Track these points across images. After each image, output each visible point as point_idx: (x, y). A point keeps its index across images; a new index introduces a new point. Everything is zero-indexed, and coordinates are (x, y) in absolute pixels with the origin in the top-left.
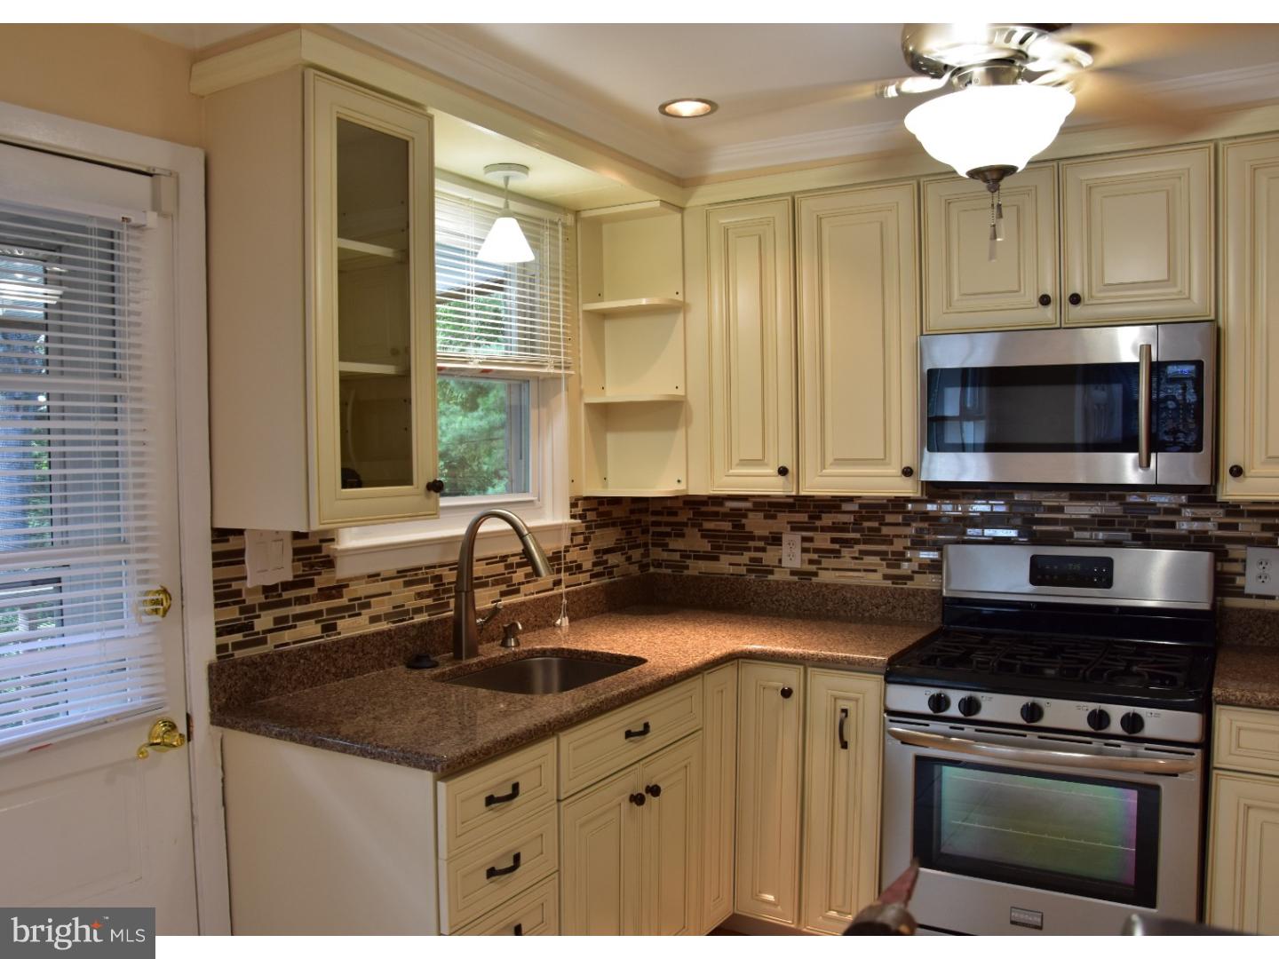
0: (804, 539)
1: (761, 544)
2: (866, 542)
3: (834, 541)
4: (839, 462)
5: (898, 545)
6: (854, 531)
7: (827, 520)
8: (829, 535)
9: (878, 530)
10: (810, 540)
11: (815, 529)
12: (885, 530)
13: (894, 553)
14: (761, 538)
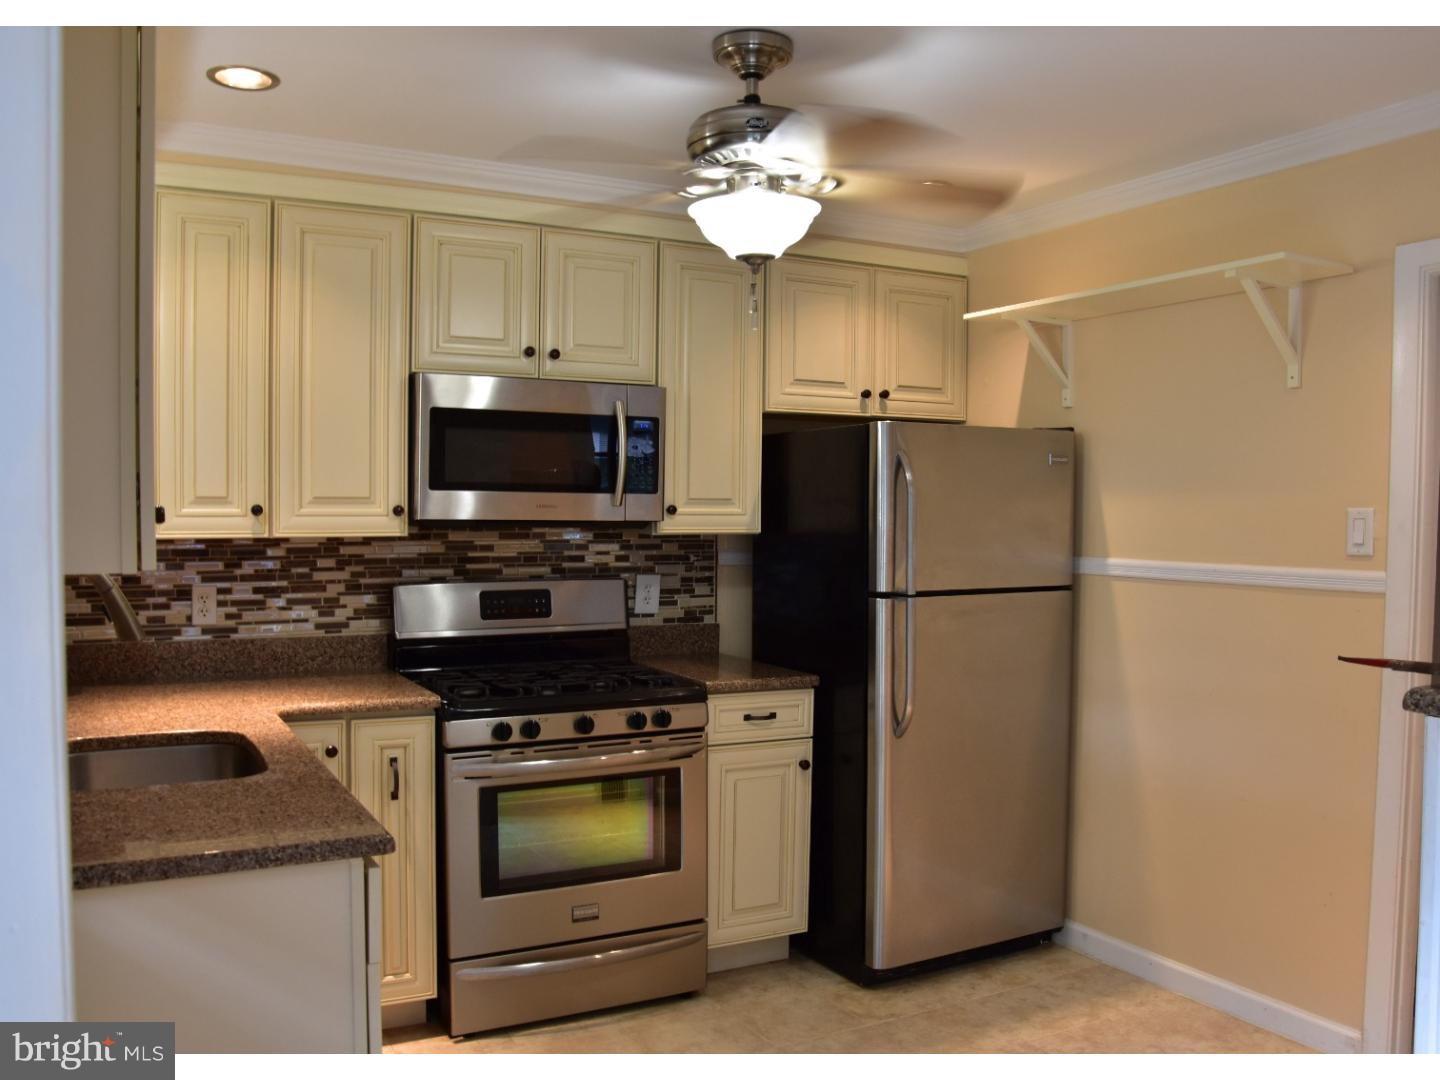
0: (220, 591)
1: (162, 600)
2: (295, 590)
3: (256, 591)
4: (318, 500)
5: (332, 591)
6: (281, 578)
7: (248, 568)
8: (250, 585)
9: (309, 576)
10: (228, 591)
11: (233, 579)
12: (318, 576)
13: (327, 600)
14: (162, 593)
